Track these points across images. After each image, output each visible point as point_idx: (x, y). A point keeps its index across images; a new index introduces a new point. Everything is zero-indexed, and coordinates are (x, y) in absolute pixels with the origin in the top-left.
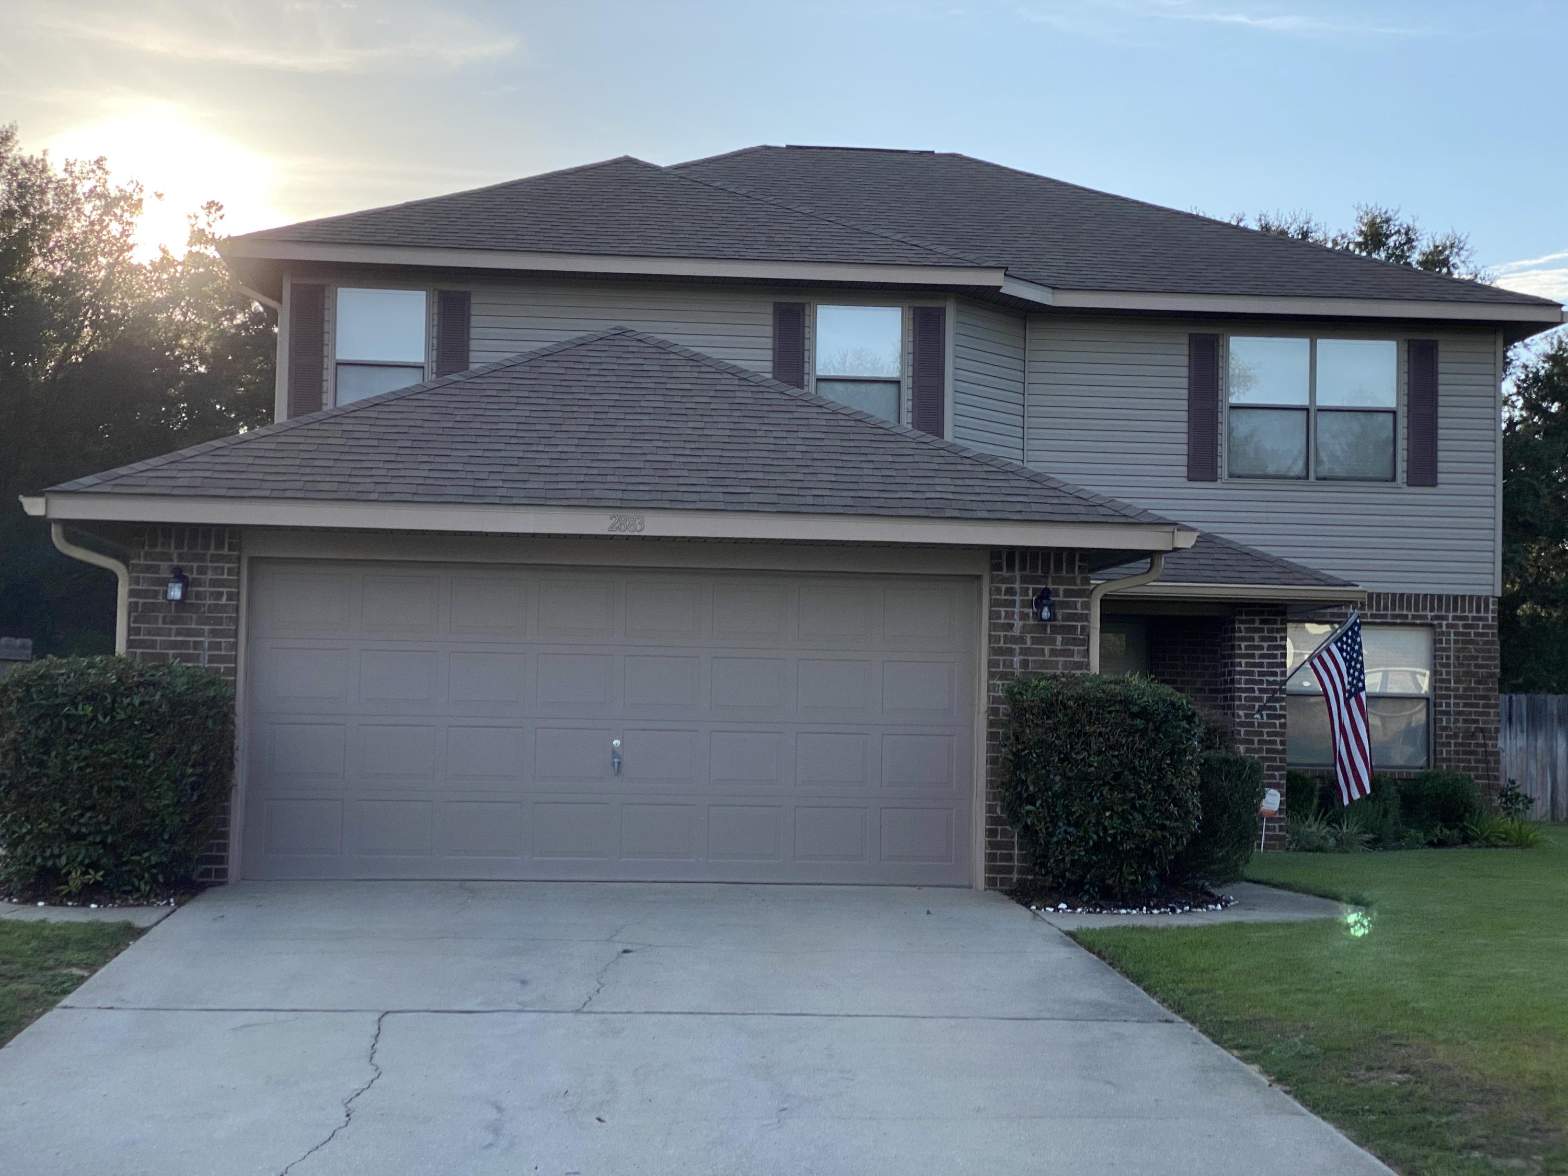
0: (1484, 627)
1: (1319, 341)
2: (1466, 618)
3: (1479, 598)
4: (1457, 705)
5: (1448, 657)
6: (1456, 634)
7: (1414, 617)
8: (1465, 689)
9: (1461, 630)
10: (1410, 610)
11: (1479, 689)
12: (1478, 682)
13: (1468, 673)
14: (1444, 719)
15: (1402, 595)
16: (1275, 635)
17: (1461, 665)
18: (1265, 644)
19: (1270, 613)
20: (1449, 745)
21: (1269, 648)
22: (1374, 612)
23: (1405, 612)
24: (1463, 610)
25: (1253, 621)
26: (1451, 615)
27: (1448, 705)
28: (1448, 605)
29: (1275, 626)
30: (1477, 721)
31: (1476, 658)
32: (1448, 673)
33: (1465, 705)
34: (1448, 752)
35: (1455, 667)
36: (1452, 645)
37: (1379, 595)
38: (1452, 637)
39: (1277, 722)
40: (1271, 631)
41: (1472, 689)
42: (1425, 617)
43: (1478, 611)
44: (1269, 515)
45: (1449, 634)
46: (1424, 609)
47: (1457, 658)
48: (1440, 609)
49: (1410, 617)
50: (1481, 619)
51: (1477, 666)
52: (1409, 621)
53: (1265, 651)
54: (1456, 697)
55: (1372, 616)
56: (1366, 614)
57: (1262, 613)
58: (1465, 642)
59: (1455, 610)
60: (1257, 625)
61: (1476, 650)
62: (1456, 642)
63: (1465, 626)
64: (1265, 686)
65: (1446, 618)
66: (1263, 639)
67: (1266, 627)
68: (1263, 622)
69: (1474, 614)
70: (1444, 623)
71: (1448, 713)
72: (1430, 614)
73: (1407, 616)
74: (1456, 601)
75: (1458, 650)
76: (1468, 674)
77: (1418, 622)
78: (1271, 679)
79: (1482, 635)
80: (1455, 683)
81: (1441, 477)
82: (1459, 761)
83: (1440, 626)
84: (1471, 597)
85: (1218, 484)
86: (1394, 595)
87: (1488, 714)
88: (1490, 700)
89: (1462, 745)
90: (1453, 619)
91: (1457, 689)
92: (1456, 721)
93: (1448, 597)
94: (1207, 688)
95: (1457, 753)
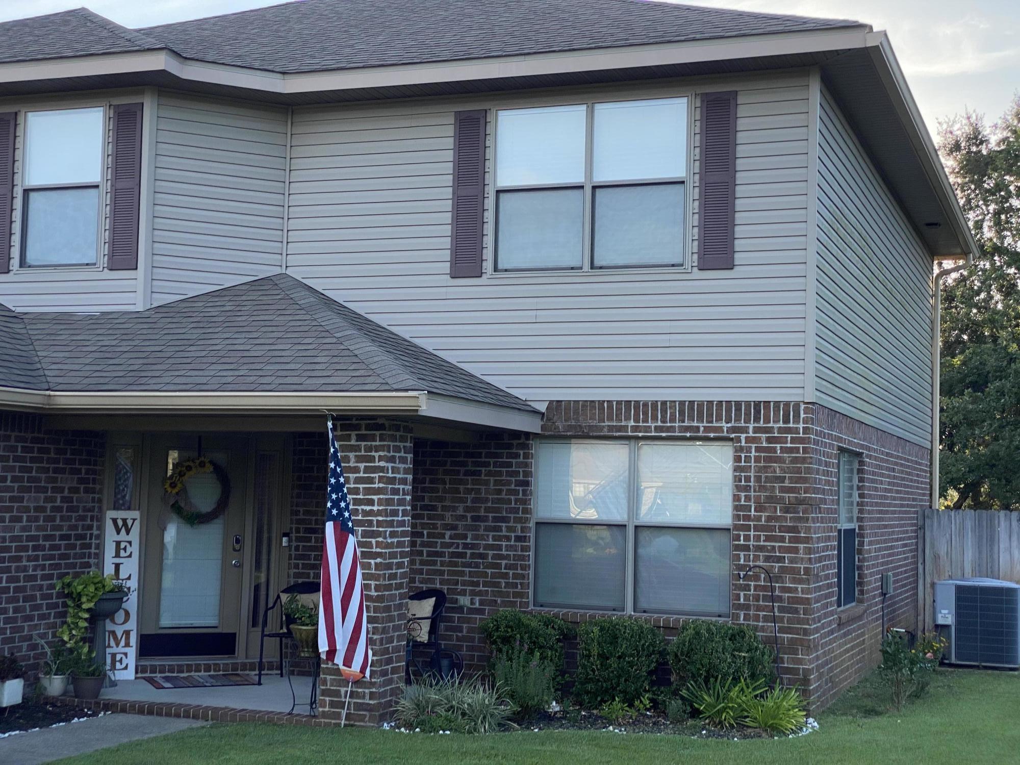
0: (793, 440)
1: (598, 107)
2: (769, 430)
3: (787, 404)
4: (758, 538)
5: (748, 479)
6: (758, 449)
7: (707, 429)
8: (769, 519)
9: (764, 445)
10: (703, 422)
11: (786, 518)
12: (786, 510)
13: (772, 497)
14: (742, 557)
15: (692, 403)
16: (373, 454)
17: (762, 488)
18: (362, 466)
19: (368, 427)
20: (747, 588)
21: (367, 470)
22: (659, 424)
23: (695, 424)
24: (767, 420)
25: (348, 438)
26: (751, 426)
27: (747, 538)
28: (748, 414)
29: (374, 443)
30: (780, 559)
31: (782, 479)
32: (748, 498)
33: (768, 539)
34: (746, 598)
35: (755, 491)
36: (753, 464)
37: (664, 403)
38: (753, 453)
39: (372, 562)
40: (368, 449)
41: (777, 519)
42: (720, 429)
43: (786, 421)
44: (539, 312)
45: (749, 450)
46: (719, 419)
47: (758, 479)
48: (738, 419)
49: (702, 429)
50: (789, 430)
51: (783, 489)
52: (701, 434)
53: (361, 475)
54: (756, 528)
55: (657, 429)
56: (650, 427)
57: (356, 427)
58: (768, 460)
59: (757, 419)
60: (353, 442)
61: (782, 469)
62: (757, 459)
63: (769, 440)
64: (360, 517)
65: (745, 430)
66: (359, 459)
67: (363, 444)
68: (360, 438)
69: (781, 424)
70: (743, 436)
71: (746, 548)
72: (725, 426)
73: (698, 428)
74: (758, 408)
75: (759, 470)
76: (771, 499)
77: (712, 435)
78: (368, 508)
79: (791, 450)
80: (755, 511)
81: (739, 258)
82: (758, 608)
83: (739, 440)
84: (777, 404)
85: (483, 280)
86: (682, 403)
87: (796, 550)
88: (799, 532)
89: (764, 588)
90: (754, 432)
91: (759, 519)
92: (756, 558)
93: (748, 403)
94: (469, 515)
95: (757, 598)
